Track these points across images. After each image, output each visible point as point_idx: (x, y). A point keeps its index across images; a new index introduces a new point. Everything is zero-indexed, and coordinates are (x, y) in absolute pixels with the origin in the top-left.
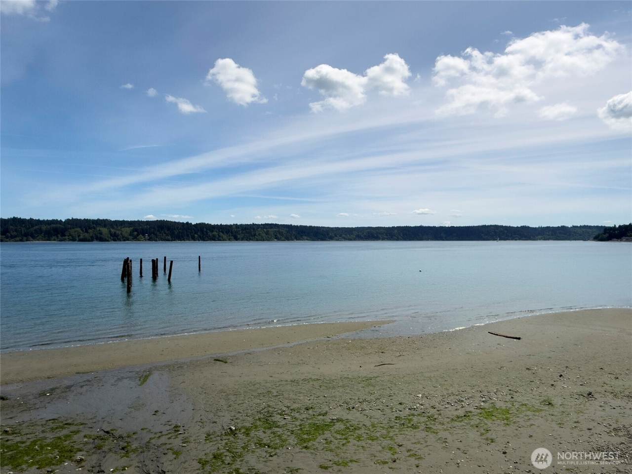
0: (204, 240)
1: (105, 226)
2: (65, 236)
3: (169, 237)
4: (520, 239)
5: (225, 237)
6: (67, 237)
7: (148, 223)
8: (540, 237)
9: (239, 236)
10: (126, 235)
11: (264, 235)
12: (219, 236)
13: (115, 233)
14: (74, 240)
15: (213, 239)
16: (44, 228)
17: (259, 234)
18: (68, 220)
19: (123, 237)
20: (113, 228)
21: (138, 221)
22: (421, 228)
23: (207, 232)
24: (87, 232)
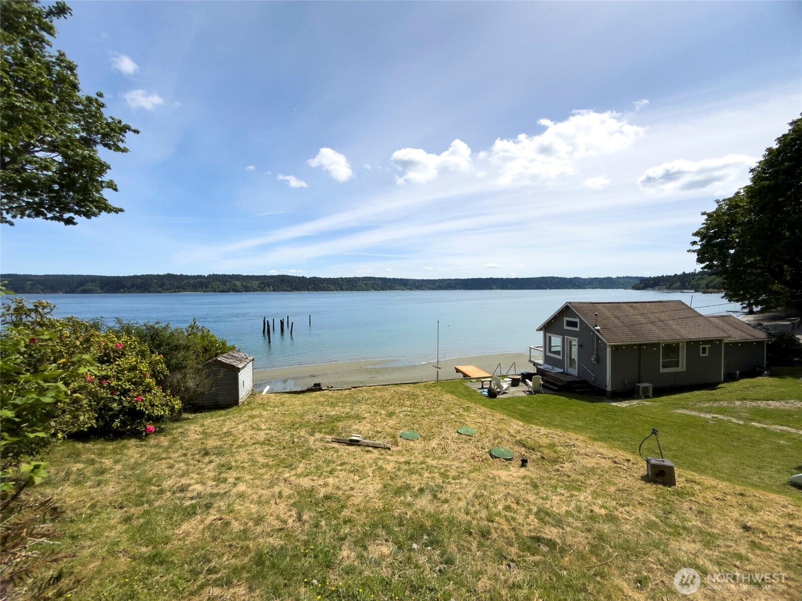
0: (316, 290)
1: (238, 280)
2: (208, 288)
3: (289, 289)
4: (572, 288)
5: (332, 288)
6: (209, 289)
7: (272, 277)
8: (589, 286)
9: (344, 287)
10: (255, 287)
11: (363, 286)
12: (328, 287)
13: (247, 286)
14: (215, 291)
15: (324, 289)
16: (192, 282)
17: (360, 286)
18: (210, 275)
19: (253, 289)
20: (245, 282)
21: (264, 276)
22: (491, 279)
23: (318, 285)
24: (225, 285)
